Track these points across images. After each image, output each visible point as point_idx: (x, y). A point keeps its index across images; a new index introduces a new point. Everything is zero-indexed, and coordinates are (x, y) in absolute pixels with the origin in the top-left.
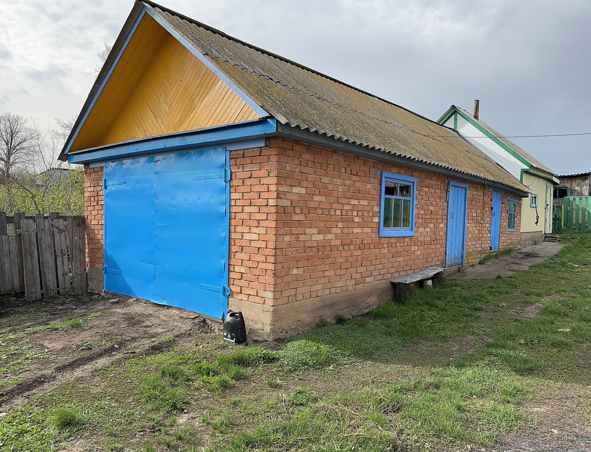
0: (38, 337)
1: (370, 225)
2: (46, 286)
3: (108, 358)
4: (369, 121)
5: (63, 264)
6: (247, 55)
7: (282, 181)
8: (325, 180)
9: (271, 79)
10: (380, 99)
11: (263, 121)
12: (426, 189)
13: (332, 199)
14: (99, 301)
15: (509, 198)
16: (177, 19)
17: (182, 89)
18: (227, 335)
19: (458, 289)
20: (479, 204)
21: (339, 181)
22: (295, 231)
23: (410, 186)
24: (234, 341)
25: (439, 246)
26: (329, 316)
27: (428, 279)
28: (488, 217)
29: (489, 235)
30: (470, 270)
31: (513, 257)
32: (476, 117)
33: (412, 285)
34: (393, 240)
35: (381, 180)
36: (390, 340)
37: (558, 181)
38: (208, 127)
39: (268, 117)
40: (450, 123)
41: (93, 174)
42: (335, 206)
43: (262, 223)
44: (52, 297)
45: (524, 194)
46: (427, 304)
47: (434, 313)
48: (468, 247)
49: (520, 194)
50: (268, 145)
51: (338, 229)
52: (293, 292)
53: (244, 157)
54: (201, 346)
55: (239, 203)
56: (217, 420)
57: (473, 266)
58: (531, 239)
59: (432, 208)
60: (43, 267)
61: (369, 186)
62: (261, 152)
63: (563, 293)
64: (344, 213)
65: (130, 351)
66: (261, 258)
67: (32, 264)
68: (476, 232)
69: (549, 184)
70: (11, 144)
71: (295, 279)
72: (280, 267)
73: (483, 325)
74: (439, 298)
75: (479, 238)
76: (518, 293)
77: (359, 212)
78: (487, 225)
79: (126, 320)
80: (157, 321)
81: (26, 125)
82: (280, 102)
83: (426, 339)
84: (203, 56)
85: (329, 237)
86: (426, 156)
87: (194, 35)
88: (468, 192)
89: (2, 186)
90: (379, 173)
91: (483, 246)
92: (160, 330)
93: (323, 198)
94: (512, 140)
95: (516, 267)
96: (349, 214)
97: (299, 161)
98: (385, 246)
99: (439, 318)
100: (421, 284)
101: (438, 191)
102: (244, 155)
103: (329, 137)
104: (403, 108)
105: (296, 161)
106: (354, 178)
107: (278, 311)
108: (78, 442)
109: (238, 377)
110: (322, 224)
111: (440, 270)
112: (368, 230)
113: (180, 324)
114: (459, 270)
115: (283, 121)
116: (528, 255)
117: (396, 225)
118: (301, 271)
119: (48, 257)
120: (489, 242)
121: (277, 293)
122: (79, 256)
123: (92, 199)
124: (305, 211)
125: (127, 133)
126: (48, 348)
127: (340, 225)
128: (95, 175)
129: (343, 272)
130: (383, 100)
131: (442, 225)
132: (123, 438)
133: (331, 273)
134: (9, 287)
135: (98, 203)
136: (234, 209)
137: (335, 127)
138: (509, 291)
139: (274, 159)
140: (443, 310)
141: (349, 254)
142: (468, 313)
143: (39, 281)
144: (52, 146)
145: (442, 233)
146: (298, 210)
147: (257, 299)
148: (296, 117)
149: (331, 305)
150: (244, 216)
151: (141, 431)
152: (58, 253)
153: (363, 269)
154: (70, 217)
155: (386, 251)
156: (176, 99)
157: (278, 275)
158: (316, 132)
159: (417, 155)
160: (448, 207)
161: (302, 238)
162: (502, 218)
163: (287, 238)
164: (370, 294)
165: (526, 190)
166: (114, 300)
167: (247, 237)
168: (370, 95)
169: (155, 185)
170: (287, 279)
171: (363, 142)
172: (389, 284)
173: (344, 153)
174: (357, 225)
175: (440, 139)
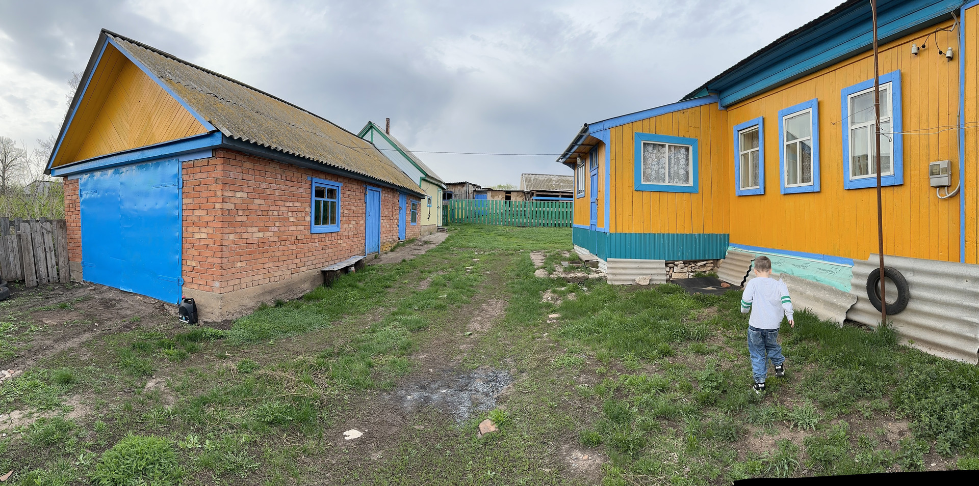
0: (38, 315)
1: (303, 223)
2: (40, 275)
3: (90, 333)
4: (300, 133)
5: (51, 259)
6: (195, 76)
7: (227, 187)
8: (264, 185)
9: (216, 96)
10: (310, 113)
11: (210, 134)
12: (349, 193)
13: (270, 202)
14: (80, 288)
15: (412, 200)
16: (135, 46)
17: (141, 108)
18: (182, 317)
19: (374, 272)
20: (390, 205)
21: (276, 186)
22: (238, 230)
23: (335, 190)
24: (188, 322)
25: (360, 239)
26: (269, 300)
27: (351, 266)
28: (397, 214)
29: (398, 228)
30: (384, 256)
31: (415, 245)
32: (387, 132)
33: (338, 272)
34: (322, 236)
35: (311, 185)
36: (320, 317)
37: (445, 187)
38: (163, 142)
39: (215, 131)
40: (368, 137)
41: (70, 185)
42: (273, 208)
43: (210, 224)
44: (44, 284)
45: (422, 197)
46: (350, 286)
47: (355, 292)
48: (382, 238)
49: (419, 197)
50: (214, 155)
51: (276, 227)
52: (237, 281)
53: (194, 167)
54: (162, 326)
55: (190, 207)
56: (178, 384)
57: (386, 253)
58: (428, 230)
59: (353, 208)
60: (37, 261)
61: (301, 190)
62: (208, 162)
63: (445, 270)
64: (281, 214)
65: (107, 328)
66: (208, 253)
67: (29, 258)
68: (388, 226)
69: (439, 189)
70: (5, 162)
71: (239, 271)
72: (227, 261)
73: (390, 298)
74: (360, 281)
75: (390, 231)
76: (415, 272)
77: (293, 213)
78: (396, 221)
79: (101, 304)
80: (126, 305)
81: (15, 146)
82: (225, 116)
83: (349, 314)
84: (157, 78)
85: (268, 234)
86: (348, 165)
87: (150, 60)
88: (381, 195)
89: (2, 197)
90: (309, 179)
91: (394, 237)
92: (129, 312)
93: (262, 202)
94: (415, 154)
95: (416, 252)
96: (285, 214)
97: (241, 169)
98: (317, 240)
99: (359, 296)
100: (346, 270)
101: (358, 194)
102: (194, 165)
103: (267, 147)
104: (330, 122)
105: (239, 170)
106: (288, 183)
107: (224, 298)
108: (75, 397)
109: (192, 350)
110: (262, 224)
111: (361, 258)
112: (302, 228)
113: (144, 308)
114: (376, 258)
115: (228, 134)
116: (425, 243)
117: (325, 222)
118: (244, 264)
119: (40, 253)
120: (398, 234)
121: (223, 283)
122: (63, 252)
123: (71, 205)
124: (247, 213)
125: (97, 150)
126: (46, 324)
127: (277, 224)
128: (72, 186)
129: (281, 263)
130: (312, 114)
131: (362, 222)
132: (108, 396)
133: (270, 265)
134: (14, 276)
135: (75, 209)
136: (185, 213)
137: (271, 138)
138: (410, 271)
139: (220, 167)
140: (363, 289)
141: (285, 248)
142: (381, 290)
143: (34, 271)
144: (37, 162)
145: (362, 228)
146: (241, 212)
147: (207, 288)
148: (238, 129)
149: (271, 292)
150: (194, 218)
151: (121, 391)
152: (48, 250)
153: (298, 261)
154: (55, 221)
155: (317, 244)
156: (136, 118)
157: (224, 268)
158: (255, 143)
159: (341, 163)
160: (366, 207)
161: (245, 236)
162: (407, 215)
163: (232, 236)
164: (304, 281)
165: (423, 193)
166: (91, 288)
167: (197, 236)
168: (301, 109)
169: (120, 193)
170: (233, 270)
171: (295, 152)
172: (320, 272)
173: (280, 163)
174: (292, 224)
175: (359, 150)
